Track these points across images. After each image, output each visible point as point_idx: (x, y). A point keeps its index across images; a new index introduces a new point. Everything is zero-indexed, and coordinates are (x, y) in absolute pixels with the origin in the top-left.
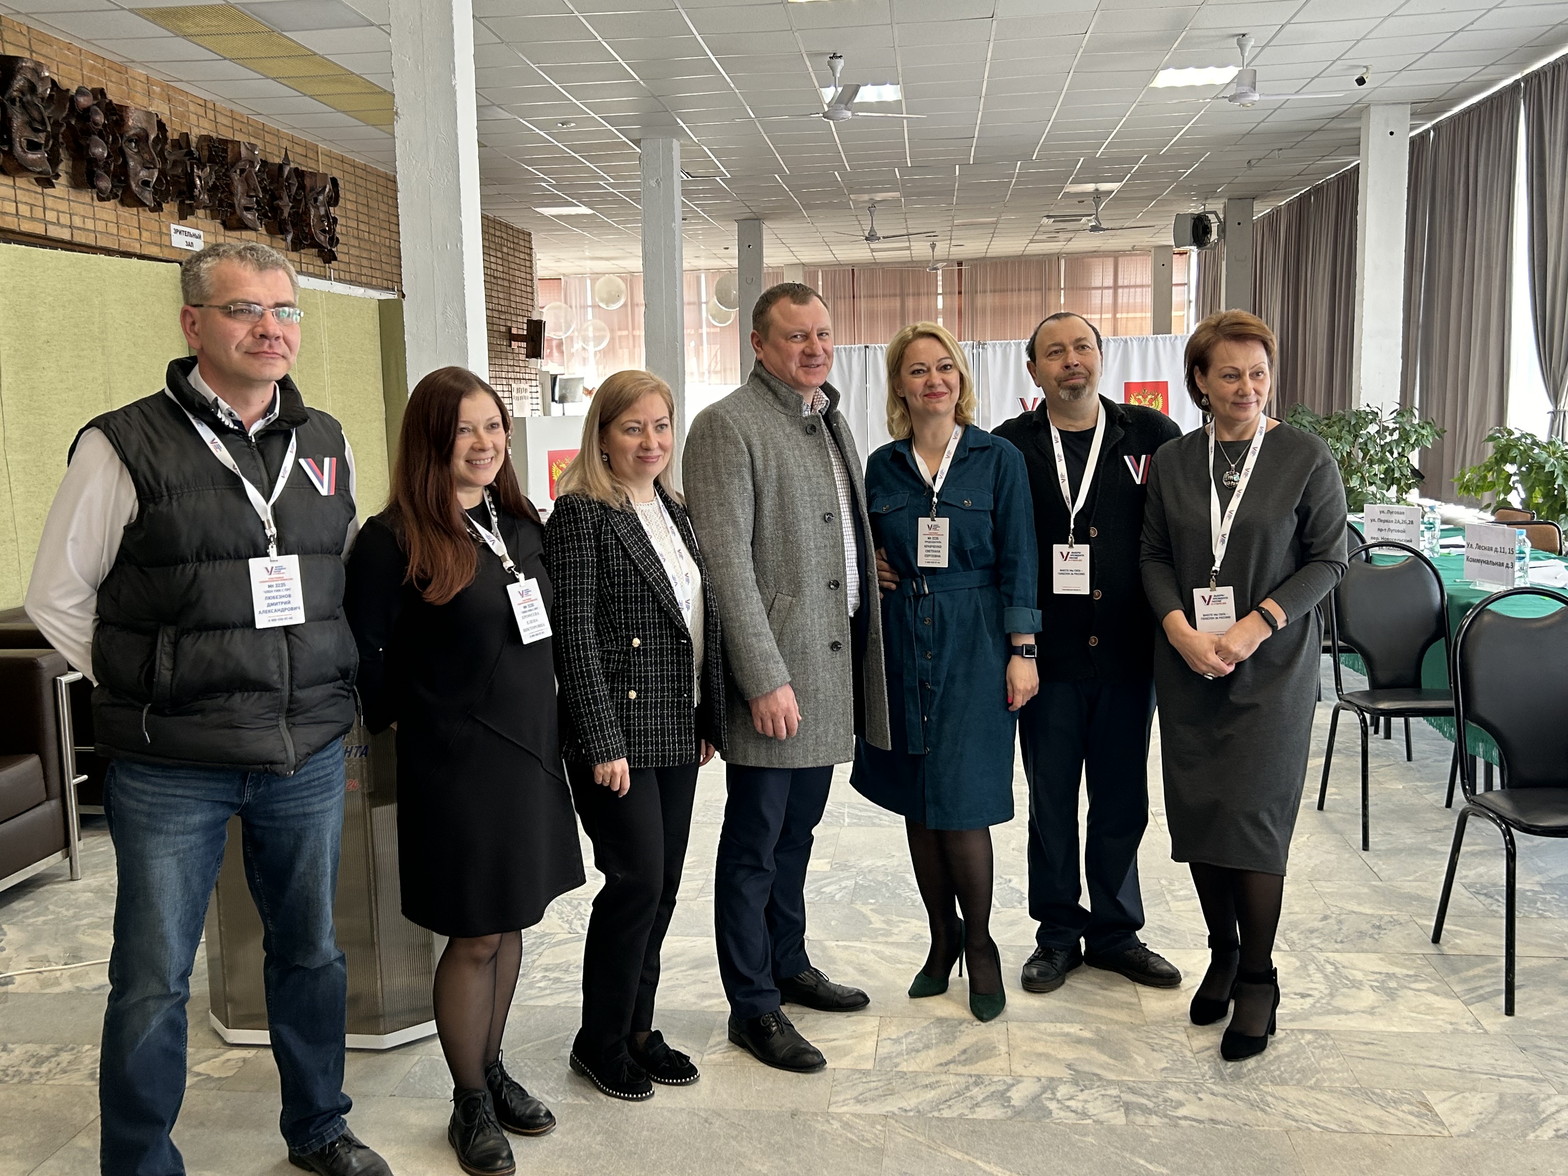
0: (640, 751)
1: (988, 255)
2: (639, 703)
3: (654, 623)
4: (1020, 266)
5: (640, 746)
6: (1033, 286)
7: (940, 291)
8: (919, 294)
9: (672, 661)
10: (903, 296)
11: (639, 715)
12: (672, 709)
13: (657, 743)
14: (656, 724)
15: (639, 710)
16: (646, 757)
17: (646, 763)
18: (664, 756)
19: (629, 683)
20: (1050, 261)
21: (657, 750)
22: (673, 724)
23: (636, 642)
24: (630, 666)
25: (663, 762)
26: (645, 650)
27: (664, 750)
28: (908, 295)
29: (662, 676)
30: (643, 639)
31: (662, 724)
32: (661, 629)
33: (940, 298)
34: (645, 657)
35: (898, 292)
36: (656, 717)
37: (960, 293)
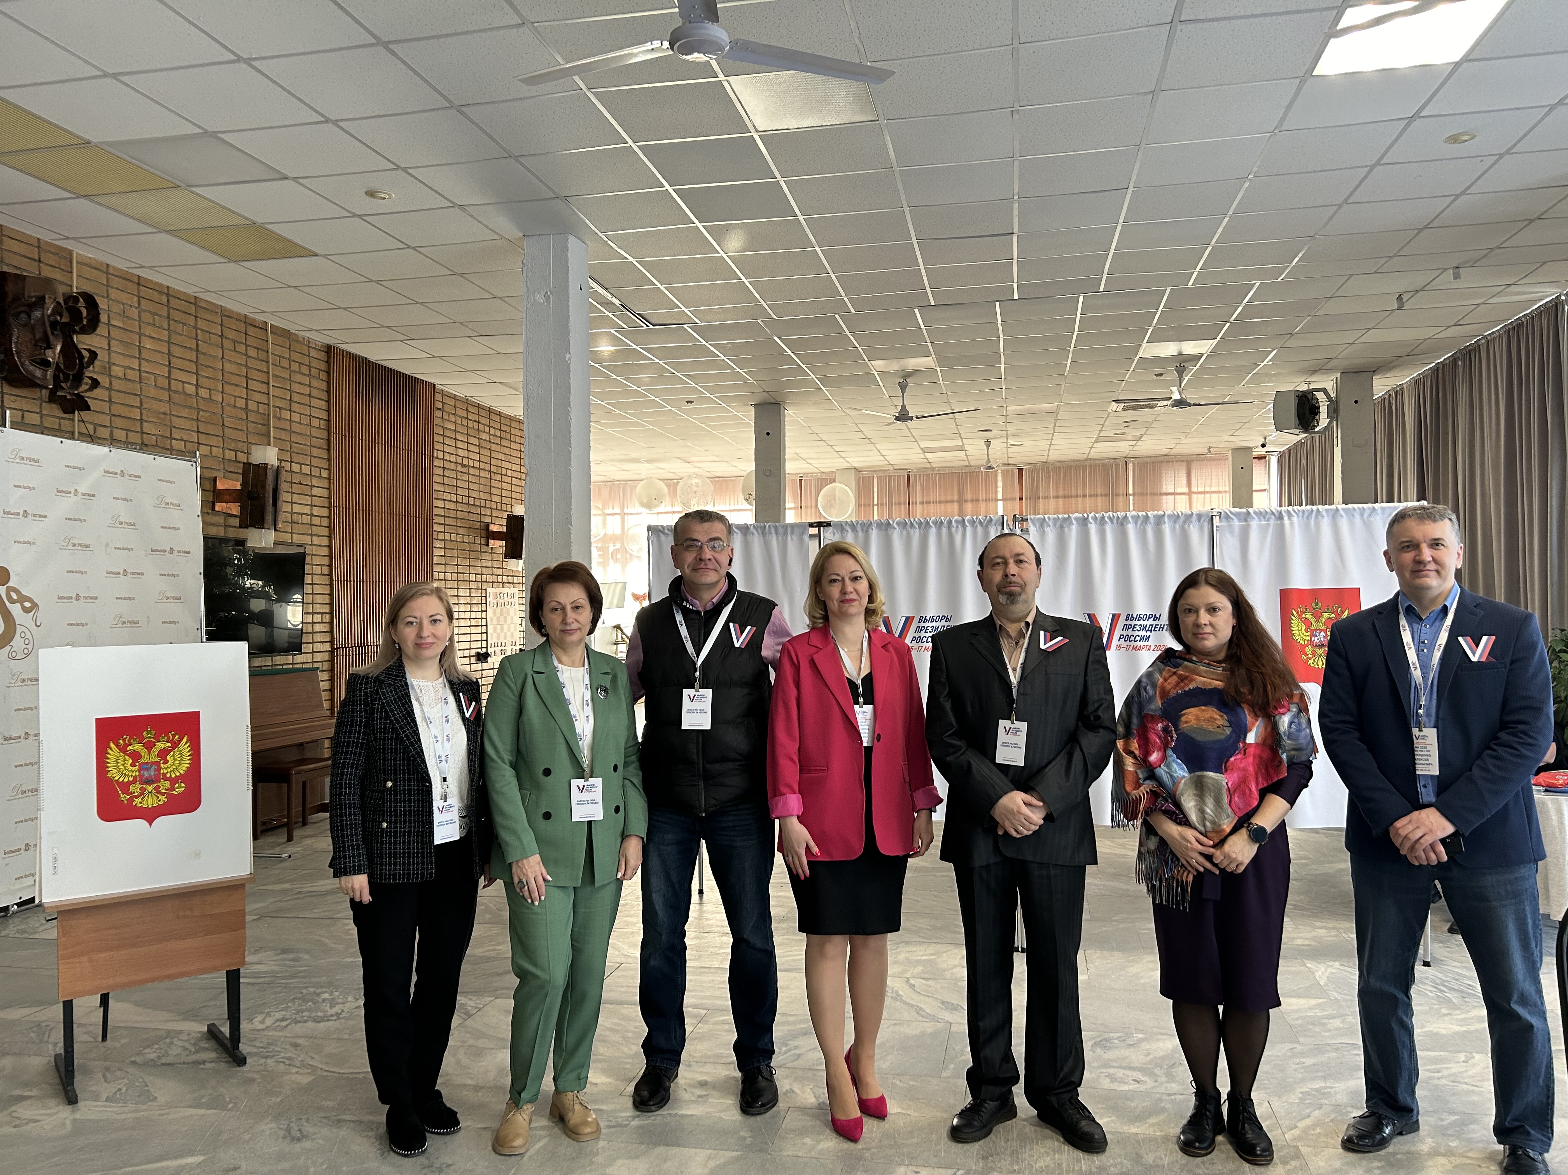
0: (390, 870)
1: (1051, 458)
2: (391, 832)
3: (404, 769)
4: (1084, 471)
5: (390, 866)
6: (1099, 492)
7: (1000, 496)
8: (977, 501)
9: (418, 799)
10: (961, 502)
11: (390, 841)
12: (418, 837)
13: (404, 864)
14: (404, 849)
15: (390, 837)
16: (395, 875)
17: (394, 879)
18: (409, 874)
19: (383, 816)
20: (1117, 465)
21: (404, 869)
22: (418, 848)
23: (389, 784)
24: (383, 802)
25: (408, 879)
26: (395, 791)
27: (409, 869)
28: (966, 501)
29: (410, 811)
30: (395, 782)
31: (409, 848)
32: (409, 774)
33: (1000, 504)
34: (396, 795)
35: (956, 497)
36: (404, 843)
37: (1021, 499)
